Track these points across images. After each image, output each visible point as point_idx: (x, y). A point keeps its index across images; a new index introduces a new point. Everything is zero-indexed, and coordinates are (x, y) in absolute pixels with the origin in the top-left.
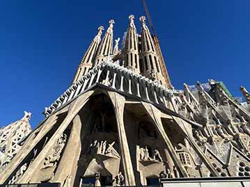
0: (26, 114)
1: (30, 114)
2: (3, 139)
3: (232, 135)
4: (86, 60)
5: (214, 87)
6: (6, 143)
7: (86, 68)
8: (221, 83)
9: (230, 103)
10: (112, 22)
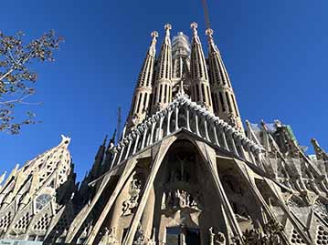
0: (65, 139)
1: (69, 140)
2: (48, 170)
3: (299, 191)
4: (145, 82)
5: (279, 130)
6: (54, 176)
7: (146, 94)
8: (288, 127)
9: (301, 156)
10: (169, 27)
